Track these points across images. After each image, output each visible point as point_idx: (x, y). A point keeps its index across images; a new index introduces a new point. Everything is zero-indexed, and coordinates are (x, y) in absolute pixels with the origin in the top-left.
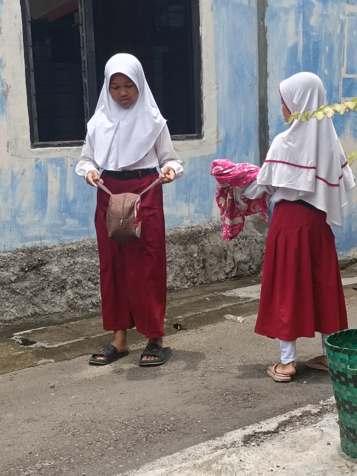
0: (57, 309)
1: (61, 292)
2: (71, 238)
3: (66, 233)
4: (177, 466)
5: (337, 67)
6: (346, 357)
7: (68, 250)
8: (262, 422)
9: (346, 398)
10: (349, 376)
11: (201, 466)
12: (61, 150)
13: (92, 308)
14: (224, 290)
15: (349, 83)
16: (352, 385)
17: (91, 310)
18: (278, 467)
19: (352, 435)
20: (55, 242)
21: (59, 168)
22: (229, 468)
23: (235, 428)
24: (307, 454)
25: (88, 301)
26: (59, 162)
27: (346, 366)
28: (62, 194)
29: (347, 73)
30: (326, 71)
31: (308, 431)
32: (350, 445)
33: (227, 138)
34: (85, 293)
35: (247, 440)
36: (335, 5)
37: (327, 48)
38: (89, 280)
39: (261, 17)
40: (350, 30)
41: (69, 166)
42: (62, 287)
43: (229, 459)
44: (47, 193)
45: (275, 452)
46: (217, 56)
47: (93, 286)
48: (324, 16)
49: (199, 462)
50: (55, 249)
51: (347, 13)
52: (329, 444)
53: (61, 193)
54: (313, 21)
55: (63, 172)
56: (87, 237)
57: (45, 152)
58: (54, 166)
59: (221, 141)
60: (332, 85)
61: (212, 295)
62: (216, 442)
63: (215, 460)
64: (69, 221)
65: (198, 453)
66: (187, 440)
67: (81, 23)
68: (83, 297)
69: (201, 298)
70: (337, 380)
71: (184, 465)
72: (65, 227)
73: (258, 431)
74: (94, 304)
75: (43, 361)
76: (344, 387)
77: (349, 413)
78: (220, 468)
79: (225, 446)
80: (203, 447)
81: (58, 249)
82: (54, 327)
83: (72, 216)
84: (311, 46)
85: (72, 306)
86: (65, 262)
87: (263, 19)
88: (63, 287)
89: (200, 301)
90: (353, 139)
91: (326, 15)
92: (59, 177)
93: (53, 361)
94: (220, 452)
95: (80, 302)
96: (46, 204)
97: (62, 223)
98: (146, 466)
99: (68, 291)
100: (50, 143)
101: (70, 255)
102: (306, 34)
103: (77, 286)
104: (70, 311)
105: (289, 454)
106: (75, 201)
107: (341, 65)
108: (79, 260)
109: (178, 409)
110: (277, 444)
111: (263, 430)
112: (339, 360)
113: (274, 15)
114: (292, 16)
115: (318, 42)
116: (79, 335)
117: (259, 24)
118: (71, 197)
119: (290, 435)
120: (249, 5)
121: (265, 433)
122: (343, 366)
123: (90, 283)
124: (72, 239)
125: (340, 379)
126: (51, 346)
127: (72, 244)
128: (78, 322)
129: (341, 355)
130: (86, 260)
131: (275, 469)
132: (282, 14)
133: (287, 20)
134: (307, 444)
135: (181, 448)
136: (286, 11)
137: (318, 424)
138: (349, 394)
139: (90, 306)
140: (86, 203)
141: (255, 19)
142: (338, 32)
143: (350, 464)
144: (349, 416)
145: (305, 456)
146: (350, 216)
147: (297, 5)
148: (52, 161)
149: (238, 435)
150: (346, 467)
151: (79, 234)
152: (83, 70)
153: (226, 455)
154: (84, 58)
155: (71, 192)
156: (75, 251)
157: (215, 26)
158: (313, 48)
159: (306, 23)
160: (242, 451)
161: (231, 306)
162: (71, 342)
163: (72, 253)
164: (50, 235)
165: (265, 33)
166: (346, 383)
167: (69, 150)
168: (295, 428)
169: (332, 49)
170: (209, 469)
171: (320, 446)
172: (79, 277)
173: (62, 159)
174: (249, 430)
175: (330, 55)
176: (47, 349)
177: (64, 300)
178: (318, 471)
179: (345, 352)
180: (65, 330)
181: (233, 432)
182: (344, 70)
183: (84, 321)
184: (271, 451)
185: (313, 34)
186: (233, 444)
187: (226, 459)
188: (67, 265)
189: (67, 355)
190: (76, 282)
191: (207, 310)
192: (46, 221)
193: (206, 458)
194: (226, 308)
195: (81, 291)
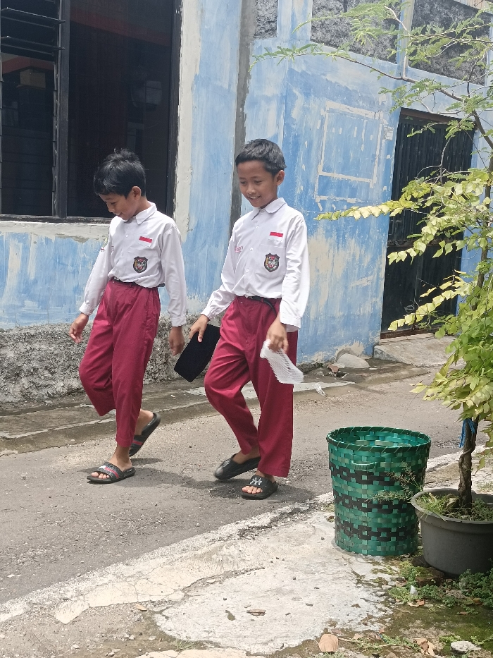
0: (10, 399)
1: (15, 380)
2: (29, 321)
3: (24, 316)
4: (177, 556)
5: (314, 163)
6: (350, 452)
7: (25, 334)
8: (253, 518)
9: (346, 493)
10: (352, 471)
11: (201, 557)
12: (25, 224)
13: (48, 399)
14: (188, 388)
15: (325, 181)
16: (354, 480)
17: (46, 401)
18: (277, 558)
19: (349, 529)
20: (12, 325)
21: (21, 245)
22: (230, 559)
23: (227, 522)
24: (303, 548)
25: (44, 391)
26: (22, 238)
27: (350, 462)
28: (23, 273)
29: (323, 170)
30: (304, 167)
31: (300, 527)
32: (347, 539)
33: (198, 226)
34: (41, 383)
35: (242, 534)
36: (317, 100)
37: (306, 143)
38: (46, 369)
39: (241, 103)
40: (330, 127)
41: (32, 244)
42: (16, 374)
43: (227, 551)
44: (6, 271)
45: (272, 545)
46: (194, 139)
47: (50, 375)
48: (306, 110)
49: (199, 552)
50: (11, 333)
51: (327, 109)
52: (323, 539)
53: (22, 271)
54: (295, 113)
55: (26, 249)
56: (46, 322)
57: (8, 226)
58: (16, 242)
59: (192, 230)
60: (308, 181)
61: (176, 392)
62: (211, 535)
63: (215, 551)
64: (28, 303)
65: (196, 544)
66: (181, 532)
67: (56, 89)
68: (38, 387)
69: (166, 395)
70: (339, 475)
71: (184, 555)
72: (23, 310)
73: (252, 525)
74: (49, 396)
75: (6, 451)
76: (345, 482)
77: (348, 507)
78: (221, 559)
79: (221, 539)
80: (200, 540)
81: (15, 332)
82: (11, 417)
83: (32, 298)
84: (291, 139)
85: (26, 396)
86: (22, 347)
87: (242, 106)
88: (18, 375)
89: (165, 398)
90: (324, 239)
91: (308, 109)
92: (20, 254)
93: (16, 452)
94: (218, 544)
95: (35, 392)
96: (5, 282)
97: (20, 304)
98: (146, 556)
99: (23, 379)
100: (14, 216)
101: (26, 340)
102: (287, 127)
103: (32, 374)
104: (24, 401)
105: (286, 547)
106: (35, 282)
107: (318, 162)
108: (37, 346)
109: (165, 504)
110: (272, 539)
111: (256, 525)
112: (343, 456)
113: (254, 103)
114: (274, 106)
115: (298, 136)
116: (41, 426)
117: (238, 110)
118: (32, 278)
119: (282, 530)
120: (229, 90)
121: (258, 528)
122: (347, 461)
123: (46, 372)
124: (30, 323)
125: (341, 473)
126: (13, 437)
127: (30, 328)
128: (35, 413)
129: (345, 451)
130: (44, 347)
131: (275, 560)
132: (263, 103)
133: (268, 110)
134: (302, 539)
135: (176, 540)
136: (268, 100)
137: (309, 521)
138: (350, 489)
139: (45, 397)
140: (47, 284)
141: (234, 105)
142: (318, 128)
143: (347, 556)
144: (348, 510)
145: (301, 550)
146: (317, 318)
147: (279, 95)
148: (15, 236)
149: (232, 528)
150: (343, 560)
151: (37, 318)
152: (54, 140)
153: (224, 547)
154: (56, 127)
155: (32, 272)
156: (33, 336)
157: (194, 107)
158: (293, 142)
159: (288, 114)
160: (239, 544)
161: (198, 405)
162: (34, 433)
163: (29, 338)
164: (6, 317)
165: (243, 121)
166: (347, 479)
167: (34, 225)
168: (286, 524)
169: (310, 144)
170: (210, 559)
171: (315, 540)
172: (35, 364)
173: (25, 235)
174: (243, 524)
175: (309, 151)
176: (9, 439)
177: (18, 389)
178: (317, 563)
179: (350, 447)
180: (25, 421)
181: (226, 526)
182: (320, 167)
183: (43, 413)
184: (267, 544)
185: (294, 127)
186: (230, 536)
187: (225, 551)
188: (23, 350)
189: (31, 446)
190: (32, 371)
191: (175, 408)
192: (4, 302)
193: (205, 549)
194: (193, 406)
195: (37, 381)
